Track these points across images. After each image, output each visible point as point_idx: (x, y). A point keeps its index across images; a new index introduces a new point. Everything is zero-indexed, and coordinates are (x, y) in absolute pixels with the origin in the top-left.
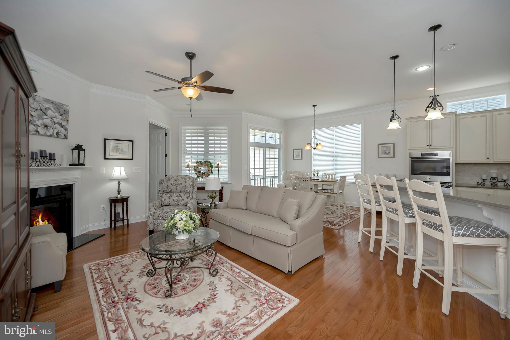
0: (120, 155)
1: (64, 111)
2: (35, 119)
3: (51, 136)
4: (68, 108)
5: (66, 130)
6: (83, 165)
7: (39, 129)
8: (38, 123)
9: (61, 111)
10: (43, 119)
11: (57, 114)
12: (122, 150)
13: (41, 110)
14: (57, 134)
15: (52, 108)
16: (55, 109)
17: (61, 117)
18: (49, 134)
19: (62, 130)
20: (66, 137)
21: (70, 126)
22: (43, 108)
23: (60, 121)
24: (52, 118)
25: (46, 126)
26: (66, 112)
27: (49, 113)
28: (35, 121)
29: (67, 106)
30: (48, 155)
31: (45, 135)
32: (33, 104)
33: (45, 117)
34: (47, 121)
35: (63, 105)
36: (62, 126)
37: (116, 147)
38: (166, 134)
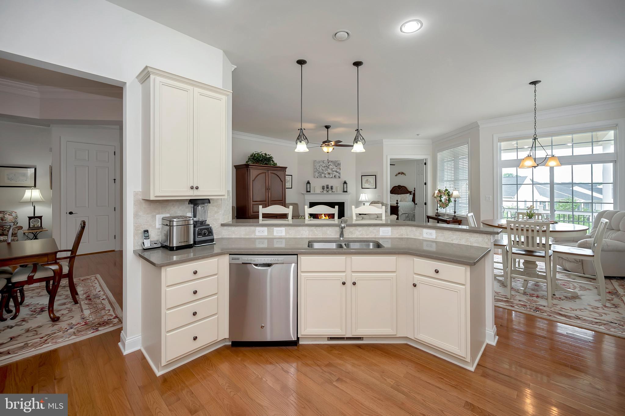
0: (369, 185)
1: (338, 164)
2: (324, 171)
3: (332, 178)
4: (340, 162)
5: (339, 173)
6: (346, 192)
7: (326, 175)
8: (325, 173)
9: (336, 164)
10: (327, 170)
11: (334, 167)
12: (370, 182)
13: (326, 166)
14: (335, 176)
15: (332, 164)
16: (333, 164)
17: (336, 168)
18: (331, 177)
19: (338, 174)
20: (339, 178)
21: (341, 172)
22: (327, 165)
23: (336, 170)
24: (332, 169)
25: (329, 174)
26: (339, 164)
27: (331, 167)
28: (324, 172)
29: (339, 161)
30: (330, 188)
31: (329, 178)
32: (323, 165)
33: (329, 169)
34: (330, 171)
35: (337, 161)
36: (337, 172)
37: (367, 180)
38: (425, 164)
